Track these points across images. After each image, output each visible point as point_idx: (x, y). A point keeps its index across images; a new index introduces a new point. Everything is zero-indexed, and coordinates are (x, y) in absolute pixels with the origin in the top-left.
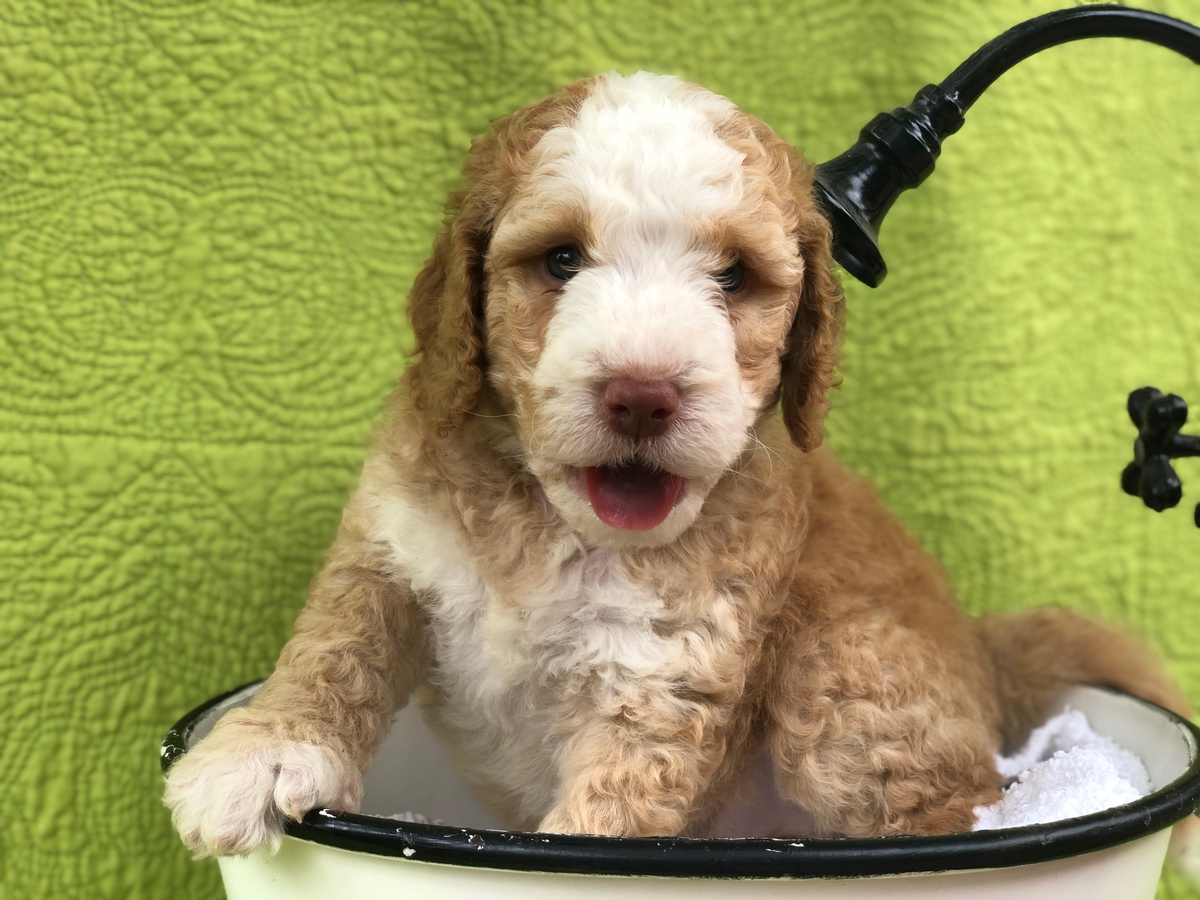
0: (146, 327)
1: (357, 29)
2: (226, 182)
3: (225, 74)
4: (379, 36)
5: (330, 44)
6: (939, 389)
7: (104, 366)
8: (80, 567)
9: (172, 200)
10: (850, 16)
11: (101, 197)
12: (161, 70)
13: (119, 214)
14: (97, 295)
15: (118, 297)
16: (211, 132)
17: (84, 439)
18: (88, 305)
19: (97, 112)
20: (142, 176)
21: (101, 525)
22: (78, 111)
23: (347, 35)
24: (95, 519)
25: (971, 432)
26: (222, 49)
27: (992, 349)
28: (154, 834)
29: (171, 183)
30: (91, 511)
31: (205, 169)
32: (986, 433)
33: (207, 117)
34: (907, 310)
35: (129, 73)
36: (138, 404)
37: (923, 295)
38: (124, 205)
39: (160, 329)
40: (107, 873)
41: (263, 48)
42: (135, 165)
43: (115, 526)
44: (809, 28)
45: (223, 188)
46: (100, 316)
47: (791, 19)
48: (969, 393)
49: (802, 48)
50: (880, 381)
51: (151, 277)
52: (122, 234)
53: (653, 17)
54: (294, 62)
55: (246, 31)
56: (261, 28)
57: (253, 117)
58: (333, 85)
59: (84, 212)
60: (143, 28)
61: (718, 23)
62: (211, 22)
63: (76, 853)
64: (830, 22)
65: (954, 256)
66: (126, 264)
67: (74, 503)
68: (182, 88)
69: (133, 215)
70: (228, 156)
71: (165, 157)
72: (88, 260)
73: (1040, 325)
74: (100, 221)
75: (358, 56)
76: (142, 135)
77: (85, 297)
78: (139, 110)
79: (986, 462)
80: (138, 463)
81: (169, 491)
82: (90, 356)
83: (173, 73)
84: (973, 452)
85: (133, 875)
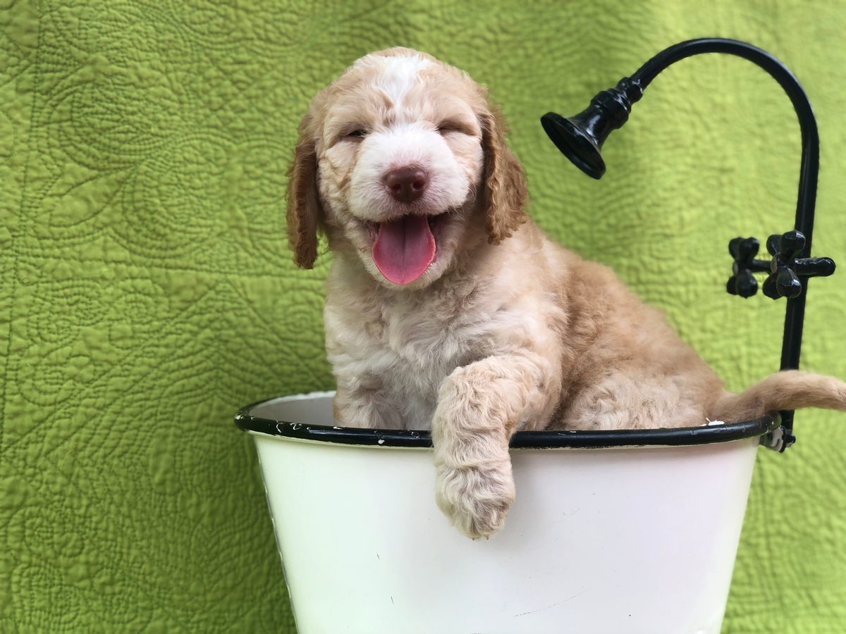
0: (210, 213)
1: (315, 59)
2: (251, 137)
3: (250, 81)
4: (326, 63)
5: (302, 66)
6: (634, 247)
7: (190, 233)
8: (177, 339)
9: (223, 146)
10: (576, 52)
11: (187, 143)
12: (217, 77)
13: (196, 152)
14: (186, 195)
15: (197, 196)
16: (243, 111)
17: (180, 271)
18: (182, 200)
19: (184, 98)
20: (208, 133)
21: (188, 317)
22: (175, 97)
23: (310, 62)
24: (184, 314)
25: (653, 272)
26: (248, 67)
27: (662, 227)
28: (216, 486)
29: (222, 137)
30: (183, 310)
31: (240, 130)
32: (661, 272)
33: (242, 103)
34: (615, 206)
35: (200, 78)
36: (207, 253)
37: (623, 197)
38: (199, 147)
39: (218, 214)
40: (191, 506)
41: (269, 67)
42: (203, 127)
43: (196, 318)
44: (555, 59)
45: (249, 140)
46: (188, 206)
47: (544, 55)
48: (650, 250)
49: (551, 70)
50: (602, 244)
51: (213, 186)
52: (198, 163)
53: (470, 54)
54: (285, 75)
55: (260, 58)
56: (268, 57)
57: (264, 103)
58: (304, 88)
59: (179, 151)
60: (207, 55)
61: (505, 58)
62: (242, 53)
63: (175, 494)
64: (565, 55)
65: (639, 175)
66: (200, 179)
67: (174, 305)
68: (229, 88)
69: (204, 153)
70: (252, 124)
71: (219, 123)
72: (181, 176)
73: (687, 215)
74: (187, 155)
75: (316, 73)
76: (207, 111)
77: (180, 195)
78: (206, 98)
79: (661, 288)
80: (207, 285)
81: (223, 301)
82: (183, 227)
83: (223, 79)
84: (654, 283)
85: (205, 508)
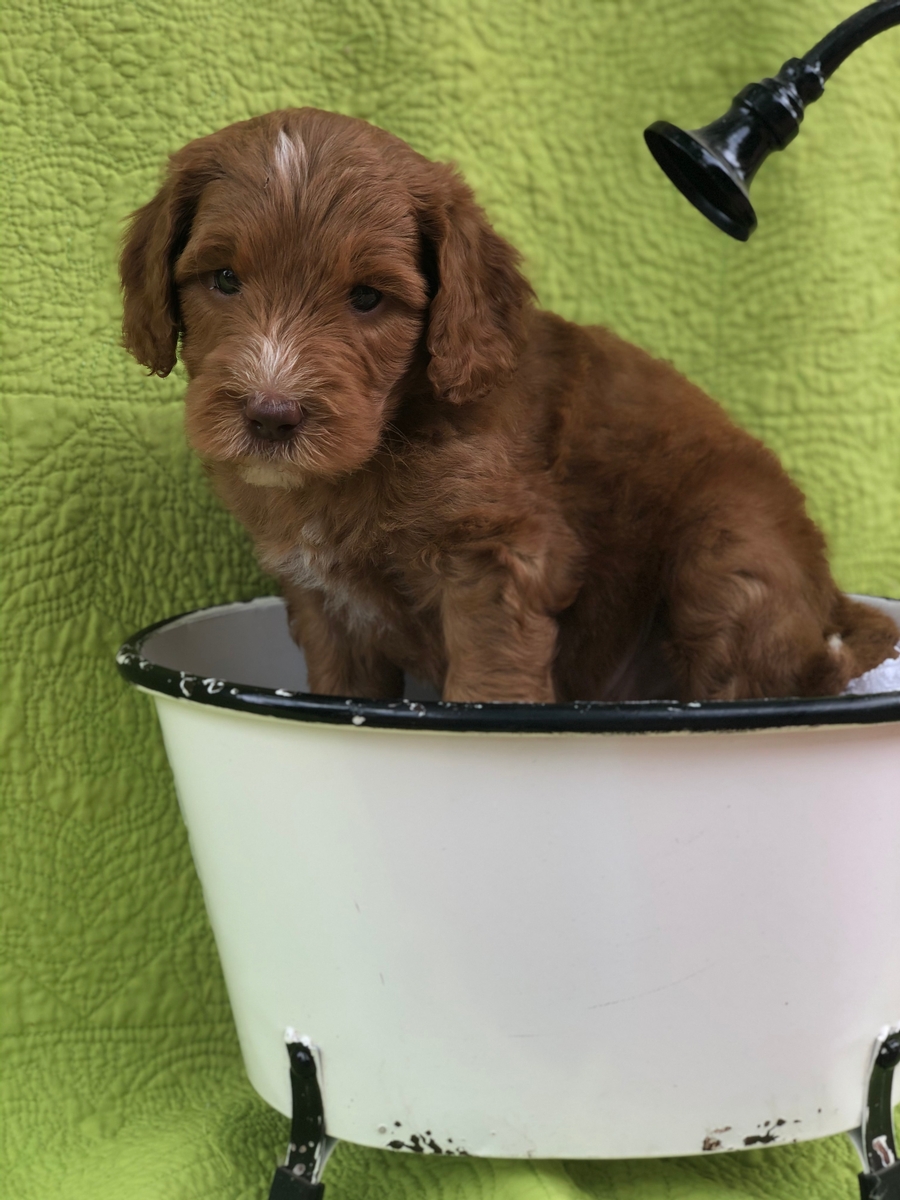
0: (77, 294)
1: (258, 20)
2: (146, 160)
3: (144, 61)
4: (278, 27)
5: (235, 34)
6: (789, 354)
7: (42, 330)
8: (24, 514)
9: (98, 177)
10: (703, 11)
11: (35, 173)
12: (88, 56)
13: (52, 189)
14: (35, 264)
15: (53, 267)
16: (133, 114)
17: (27, 396)
18: (27, 273)
19: (30, 95)
20: (72, 155)
21: (41, 476)
22: (12, 93)
23: (251, 26)
24: (36, 470)
25: (819, 393)
26: (141, 37)
27: (837, 317)
28: (97, 756)
29: (96, 161)
30: (33, 463)
31: (127, 148)
32: (832, 393)
33: (131, 101)
34: (761, 281)
35: (57, 59)
36: (72, 364)
37: (774, 267)
38: (55, 181)
39: (91, 296)
40: (54, 790)
41: (177, 37)
42: (63, 144)
43: (55, 477)
44: (666, 22)
45: (143, 166)
46: (38, 283)
47: (648, 14)
48: (816, 355)
49: (661, 41)
50: (735, 347)
51: (81, 248)
52: (54, 208)
53: (525, 11)
54: (205, 50)
55: (162, 21)
56: (175, 19)
57: (170, 100)
58: (239, 72)
59: (21, 187)
60: (68, 17)
61: (585, 17)
62: (130, 12)
63: (27, 772)
64: (685, 16)
65: (803, 229)
66: (59, 236)
67: (17, 454)
68: (107, 75)
69: (64, 190)
70: (148, 137)
71: (92, 138)
72: (25, 231)
73: (879, 295)
74: (34, 195)
75: (261, 45)
76: (71, 117)
77: (23, 265)
78: (67, 93)
79: (831, 420)
80: (74, 419)
81: (103, 445)
82: (30, 320)
83: (98, 61)
84: (821, 411)
85: (79, 792)
